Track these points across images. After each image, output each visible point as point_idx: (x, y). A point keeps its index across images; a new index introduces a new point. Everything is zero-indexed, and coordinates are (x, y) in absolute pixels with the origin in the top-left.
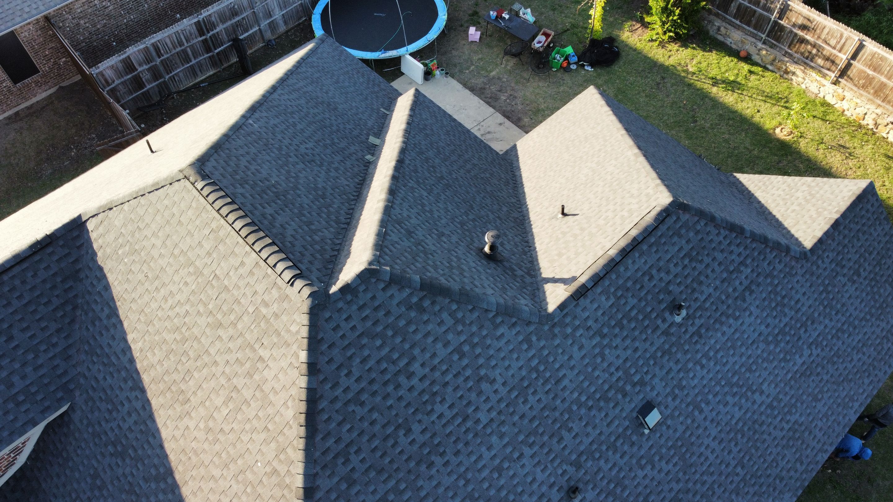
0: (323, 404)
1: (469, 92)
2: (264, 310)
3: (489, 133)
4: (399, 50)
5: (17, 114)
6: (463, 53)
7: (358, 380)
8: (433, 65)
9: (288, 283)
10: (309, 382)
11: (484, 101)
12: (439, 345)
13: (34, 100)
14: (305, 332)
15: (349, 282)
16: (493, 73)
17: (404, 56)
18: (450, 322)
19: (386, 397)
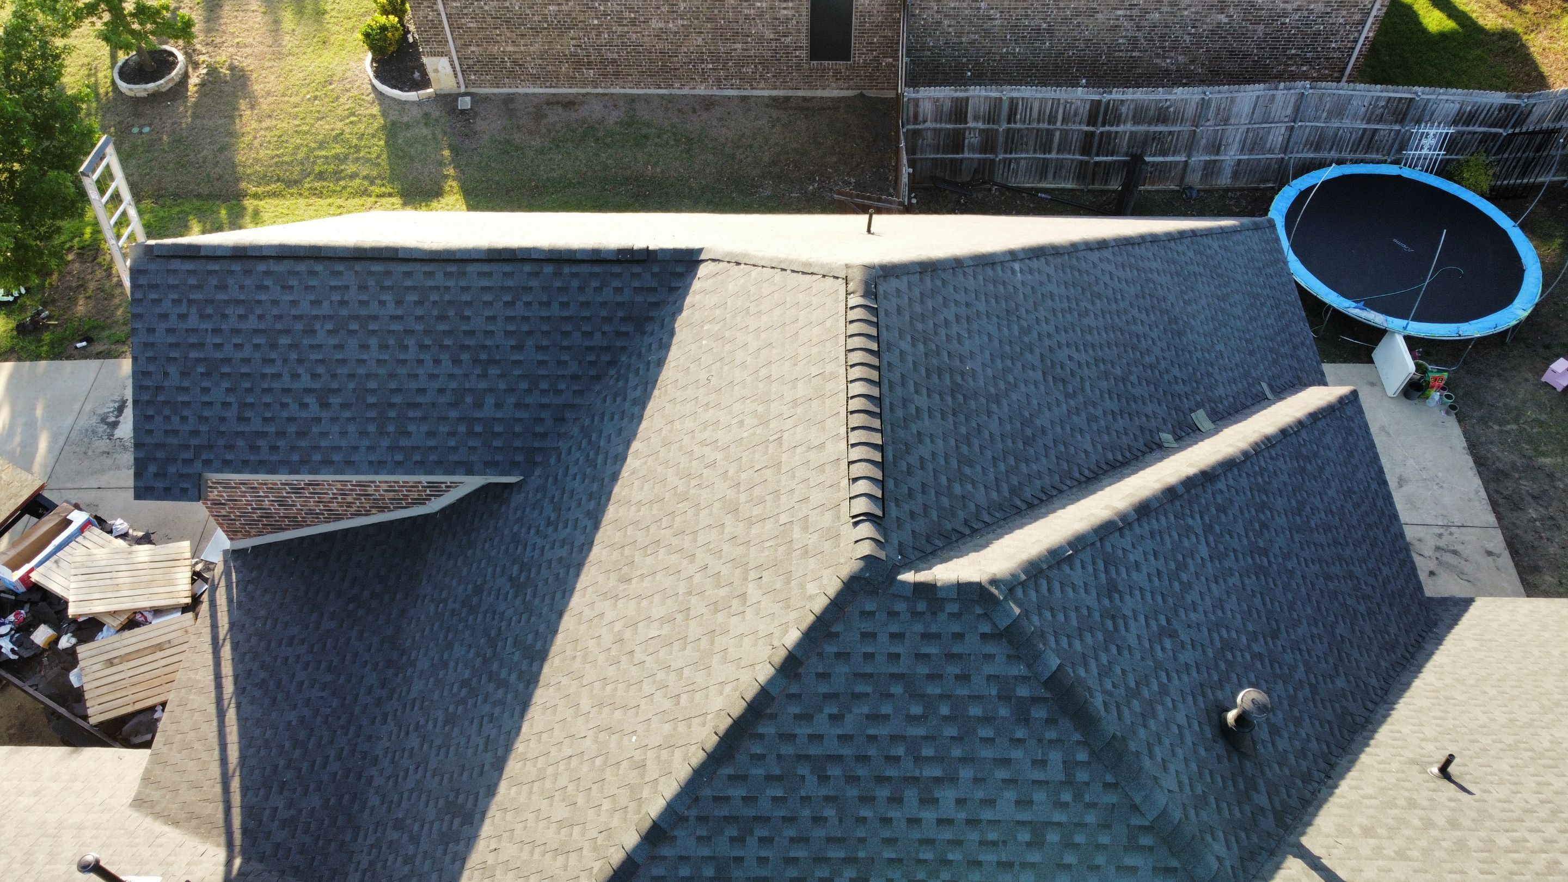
0: (768, 729)
1: (1471, 464)
2: (797, 532)
3: (1455, 552)
4: (1390, 319)
5: (787, 99)
6: (1514, 393)
7: (845, 739)
8: (1436, 379)
9: (854, 517)
10: (771, 681)
11: (1489, 495)
12: (1010, 795)
13: (819, 93)
14: (820, 604)
15: (939, 584)
16: (1547, 461)
17: (1394, 333)
18: (1055, 772)
19: (867, 800)
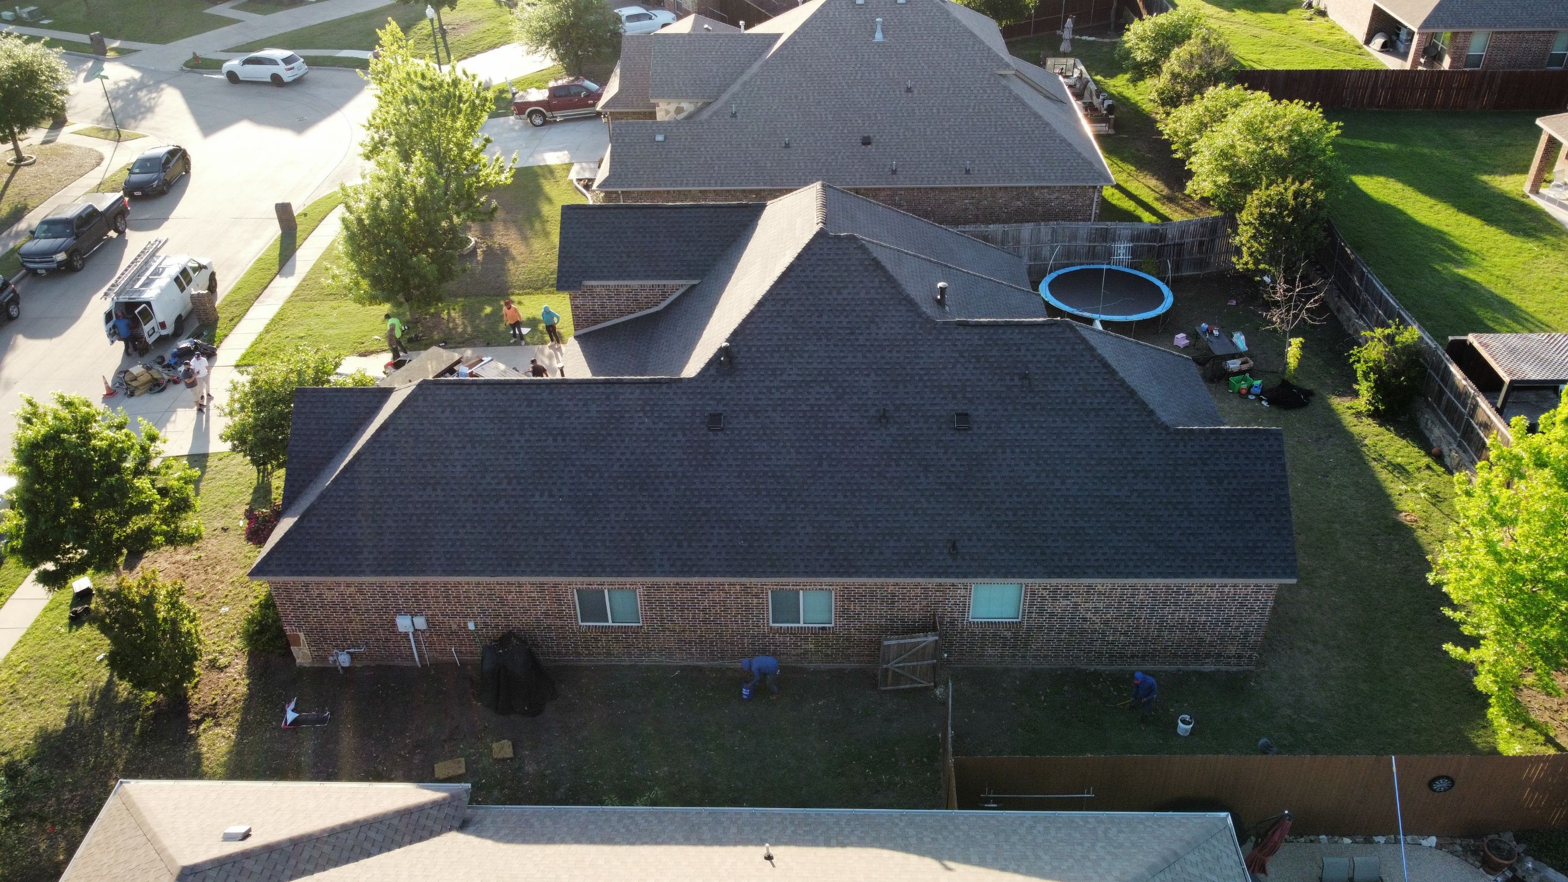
0: (792, 274)
4: (1092, 314)
7: (815, 277)
9: (818, 221)
10: (793, 262)
12: (864, 291)
14: (806, 241)
15: (841, 235)
17: (1096, 319)
18: (876, 284)
19: (822, 293)
